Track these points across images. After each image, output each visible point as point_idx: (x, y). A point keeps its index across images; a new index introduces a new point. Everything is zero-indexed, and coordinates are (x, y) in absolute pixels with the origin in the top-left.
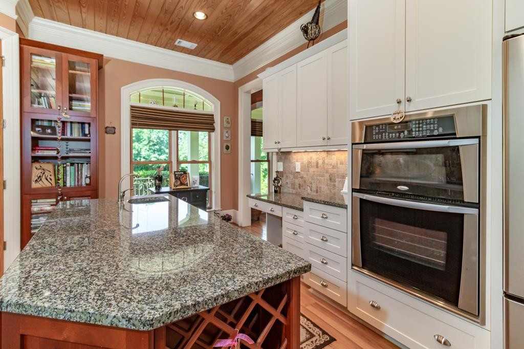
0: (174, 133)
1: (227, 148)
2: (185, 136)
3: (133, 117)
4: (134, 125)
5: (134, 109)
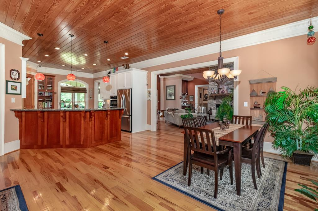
1: (91, 98)
2: (76, 95)
3: (62, 89)
5: (62, 87)
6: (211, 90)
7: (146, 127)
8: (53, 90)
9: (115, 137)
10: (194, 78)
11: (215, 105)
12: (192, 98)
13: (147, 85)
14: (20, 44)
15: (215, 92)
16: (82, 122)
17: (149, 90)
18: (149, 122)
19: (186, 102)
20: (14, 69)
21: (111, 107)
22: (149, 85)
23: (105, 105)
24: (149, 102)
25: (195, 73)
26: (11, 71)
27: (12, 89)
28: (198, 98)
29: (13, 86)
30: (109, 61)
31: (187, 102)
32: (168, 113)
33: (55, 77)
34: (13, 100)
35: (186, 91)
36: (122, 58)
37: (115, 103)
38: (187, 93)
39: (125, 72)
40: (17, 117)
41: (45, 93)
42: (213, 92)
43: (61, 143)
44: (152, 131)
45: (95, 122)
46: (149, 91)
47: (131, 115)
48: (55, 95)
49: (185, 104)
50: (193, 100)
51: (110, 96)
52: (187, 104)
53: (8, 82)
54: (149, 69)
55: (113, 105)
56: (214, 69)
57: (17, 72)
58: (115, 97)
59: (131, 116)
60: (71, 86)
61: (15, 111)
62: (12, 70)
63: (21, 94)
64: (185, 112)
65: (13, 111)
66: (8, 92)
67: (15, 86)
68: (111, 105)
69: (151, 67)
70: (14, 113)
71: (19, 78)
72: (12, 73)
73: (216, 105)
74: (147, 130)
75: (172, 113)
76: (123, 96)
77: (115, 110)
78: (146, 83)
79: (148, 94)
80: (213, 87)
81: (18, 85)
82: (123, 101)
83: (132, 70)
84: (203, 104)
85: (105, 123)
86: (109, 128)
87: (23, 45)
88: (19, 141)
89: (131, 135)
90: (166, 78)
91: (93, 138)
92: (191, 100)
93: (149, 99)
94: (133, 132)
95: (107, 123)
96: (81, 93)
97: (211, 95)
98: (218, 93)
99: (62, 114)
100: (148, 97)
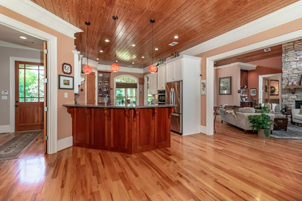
0: (126, 89)
1: (141, 93)
2: (129, 90)
3: (117, 85)
4: (117, 87)
5: (117, 83)
6: (288, 81)
7: (199, 129)
8: (109, 86)
9: (164, 142)
10: (257, 67)
11: (294, 101)
12: (254, 92)
13: (201, 75)
14: (72, 37)
15: (295, 83)
16: (126, 121)
17: (204, 81)
18: (204, 123)
19: (245, 97)
20: (66, 63)
21: (159, 104)
22: (203, 75)
23: (153, 100)
24: (204, 97)
25: (259, 59)
26: (63, 65)
27: (65, 84)
28: (263, 92)
29: (66, 80)
30: (157, 51)
31: (247, 98)
32: (227, 111)
33: (111, 74)
34: (66, 95)
35: (245, 83)
36: (170, 45)
37: (163, 98)
38: (247, 85)
39: (174, 62)
40: (69, 113)
41: (104, 88)
42: (290, 84)
43: (106, 145)
44: (207, 134)
45: (140, 122)
46: (203, 83)
47: (181, 113)
48: (111, 90)
49: (244, 99)
50: (255, 95)
51: (158, 91)
52: (246, 99)
53: (61, 77)
54: (203, 56)
55: (161, 100)
56: (293, 50)
57: (69, 66)
58: (163, 92)
59: (181, 115)
60: (124, 81)
61: (67, 107)
62: (65, 64)
63: (73, 89)
64: (255, 111)
65: (66, 106)
66: (61, 87)
67: (68, 80)
68: (160, 100)
69: (205, 52)
70: (66, 109)
71: (71, 72)
72: (64, 67)
73: (296, 101)
74: (201, 133)
75: (232, 111)
76: (173, 90)
77: (163, 107)
78: (199, 73)
79: (202, 88)
80: (289, 76)
81: (71, 79)
82: (172, 97)
83: (182, 57)
84: (270, 99)
85: (152, 124)
86: (156, 130)
87: (75, 38)
88: (71, 137)
89: (182, 138)
90: (220, 69)
91: (138, 143)
92: (252, 95)
93: (203, 93)
94: (184, 135)
95: (154, 123)
96: (133, 89)
97: (288, 87)
98: (300, 85)
99: (106, 111)
100: (202, 90)
